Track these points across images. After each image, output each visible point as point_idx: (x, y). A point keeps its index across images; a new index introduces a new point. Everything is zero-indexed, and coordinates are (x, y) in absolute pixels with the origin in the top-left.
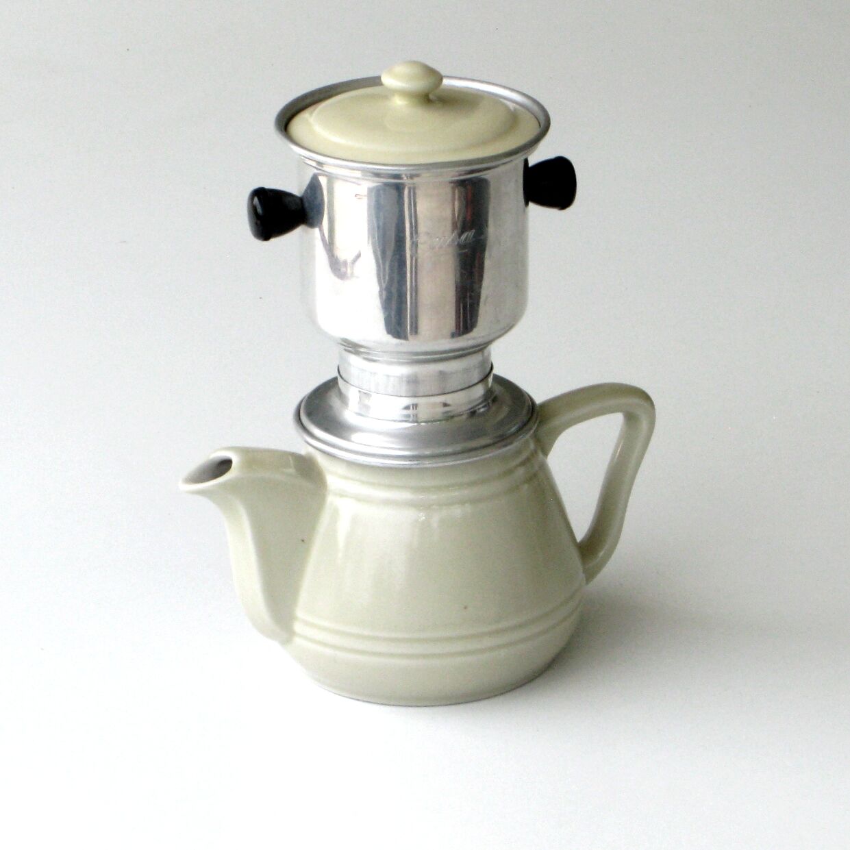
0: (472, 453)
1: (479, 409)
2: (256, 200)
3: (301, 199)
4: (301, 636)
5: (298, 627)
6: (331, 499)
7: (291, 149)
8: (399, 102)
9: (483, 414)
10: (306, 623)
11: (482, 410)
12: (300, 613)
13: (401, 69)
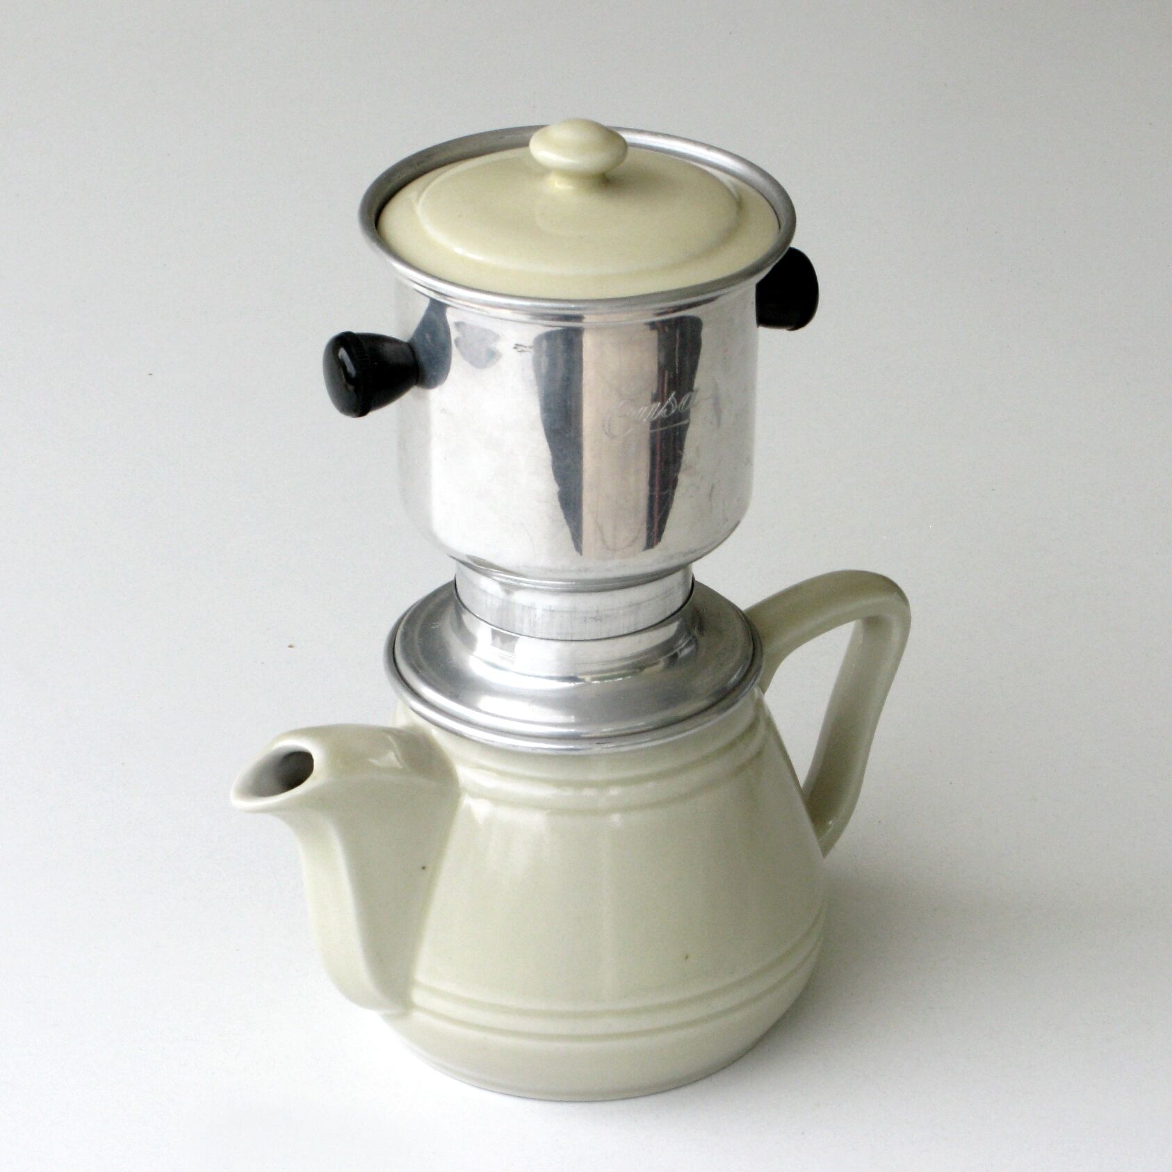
0: (677, 727)
1: (681, 650)
2: (343, 353)
3: (410, 346)
4: (424, 1010)
5: (418, 996)
6: (467, 801)
7: (395, 269)
8: (558, 186)
9: (688, 657)
10: (433, 991)
11: (686, 651)
12: (421, 974)
13: (561, 133)
